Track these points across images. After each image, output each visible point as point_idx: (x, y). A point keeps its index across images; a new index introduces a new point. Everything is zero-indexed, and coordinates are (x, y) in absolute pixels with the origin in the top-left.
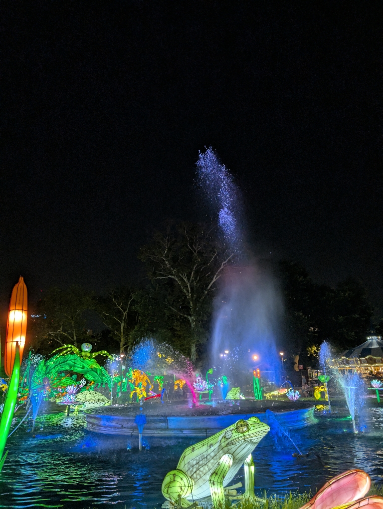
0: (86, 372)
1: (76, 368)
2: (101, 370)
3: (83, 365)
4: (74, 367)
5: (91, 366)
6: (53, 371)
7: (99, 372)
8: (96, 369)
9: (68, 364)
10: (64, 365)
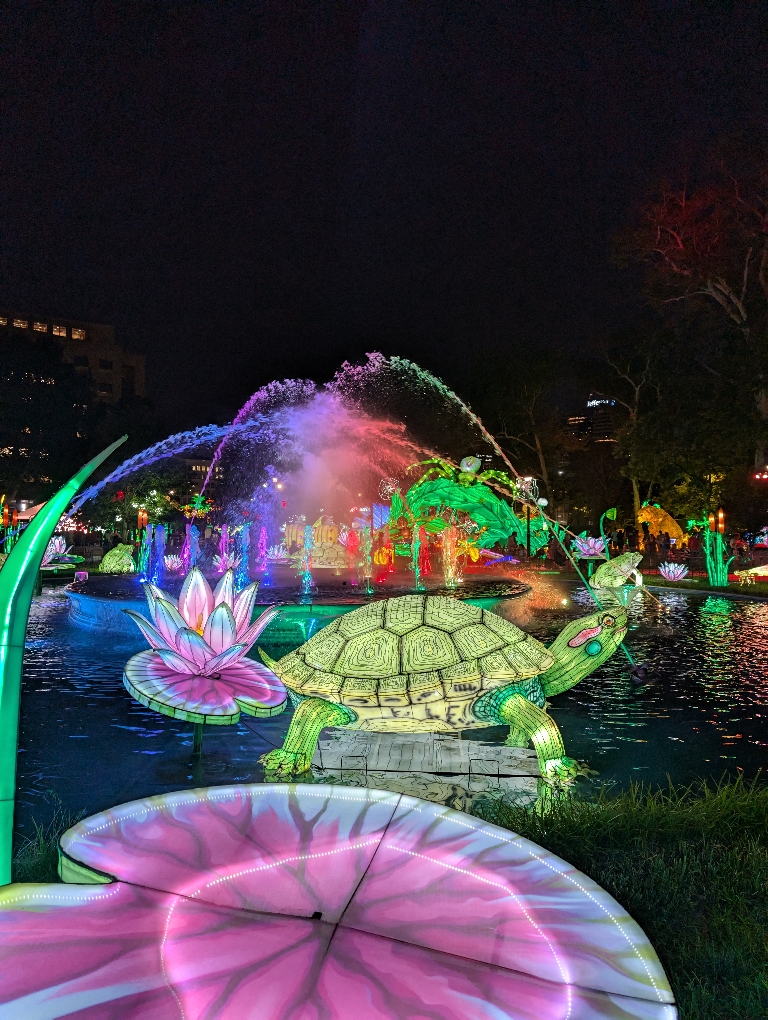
0: (473, 510)
1: (455, 502)
2: (501, 507)
3: (464, 497)
4: (451, 500)
5: (481, 499)
6: (415, 506)
7: (496, 509)
8: (491, 504)
9: (438, 495)
10: (432, 496)
